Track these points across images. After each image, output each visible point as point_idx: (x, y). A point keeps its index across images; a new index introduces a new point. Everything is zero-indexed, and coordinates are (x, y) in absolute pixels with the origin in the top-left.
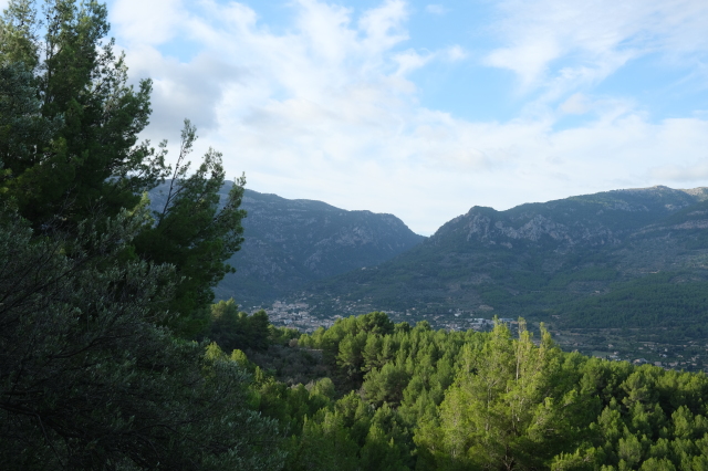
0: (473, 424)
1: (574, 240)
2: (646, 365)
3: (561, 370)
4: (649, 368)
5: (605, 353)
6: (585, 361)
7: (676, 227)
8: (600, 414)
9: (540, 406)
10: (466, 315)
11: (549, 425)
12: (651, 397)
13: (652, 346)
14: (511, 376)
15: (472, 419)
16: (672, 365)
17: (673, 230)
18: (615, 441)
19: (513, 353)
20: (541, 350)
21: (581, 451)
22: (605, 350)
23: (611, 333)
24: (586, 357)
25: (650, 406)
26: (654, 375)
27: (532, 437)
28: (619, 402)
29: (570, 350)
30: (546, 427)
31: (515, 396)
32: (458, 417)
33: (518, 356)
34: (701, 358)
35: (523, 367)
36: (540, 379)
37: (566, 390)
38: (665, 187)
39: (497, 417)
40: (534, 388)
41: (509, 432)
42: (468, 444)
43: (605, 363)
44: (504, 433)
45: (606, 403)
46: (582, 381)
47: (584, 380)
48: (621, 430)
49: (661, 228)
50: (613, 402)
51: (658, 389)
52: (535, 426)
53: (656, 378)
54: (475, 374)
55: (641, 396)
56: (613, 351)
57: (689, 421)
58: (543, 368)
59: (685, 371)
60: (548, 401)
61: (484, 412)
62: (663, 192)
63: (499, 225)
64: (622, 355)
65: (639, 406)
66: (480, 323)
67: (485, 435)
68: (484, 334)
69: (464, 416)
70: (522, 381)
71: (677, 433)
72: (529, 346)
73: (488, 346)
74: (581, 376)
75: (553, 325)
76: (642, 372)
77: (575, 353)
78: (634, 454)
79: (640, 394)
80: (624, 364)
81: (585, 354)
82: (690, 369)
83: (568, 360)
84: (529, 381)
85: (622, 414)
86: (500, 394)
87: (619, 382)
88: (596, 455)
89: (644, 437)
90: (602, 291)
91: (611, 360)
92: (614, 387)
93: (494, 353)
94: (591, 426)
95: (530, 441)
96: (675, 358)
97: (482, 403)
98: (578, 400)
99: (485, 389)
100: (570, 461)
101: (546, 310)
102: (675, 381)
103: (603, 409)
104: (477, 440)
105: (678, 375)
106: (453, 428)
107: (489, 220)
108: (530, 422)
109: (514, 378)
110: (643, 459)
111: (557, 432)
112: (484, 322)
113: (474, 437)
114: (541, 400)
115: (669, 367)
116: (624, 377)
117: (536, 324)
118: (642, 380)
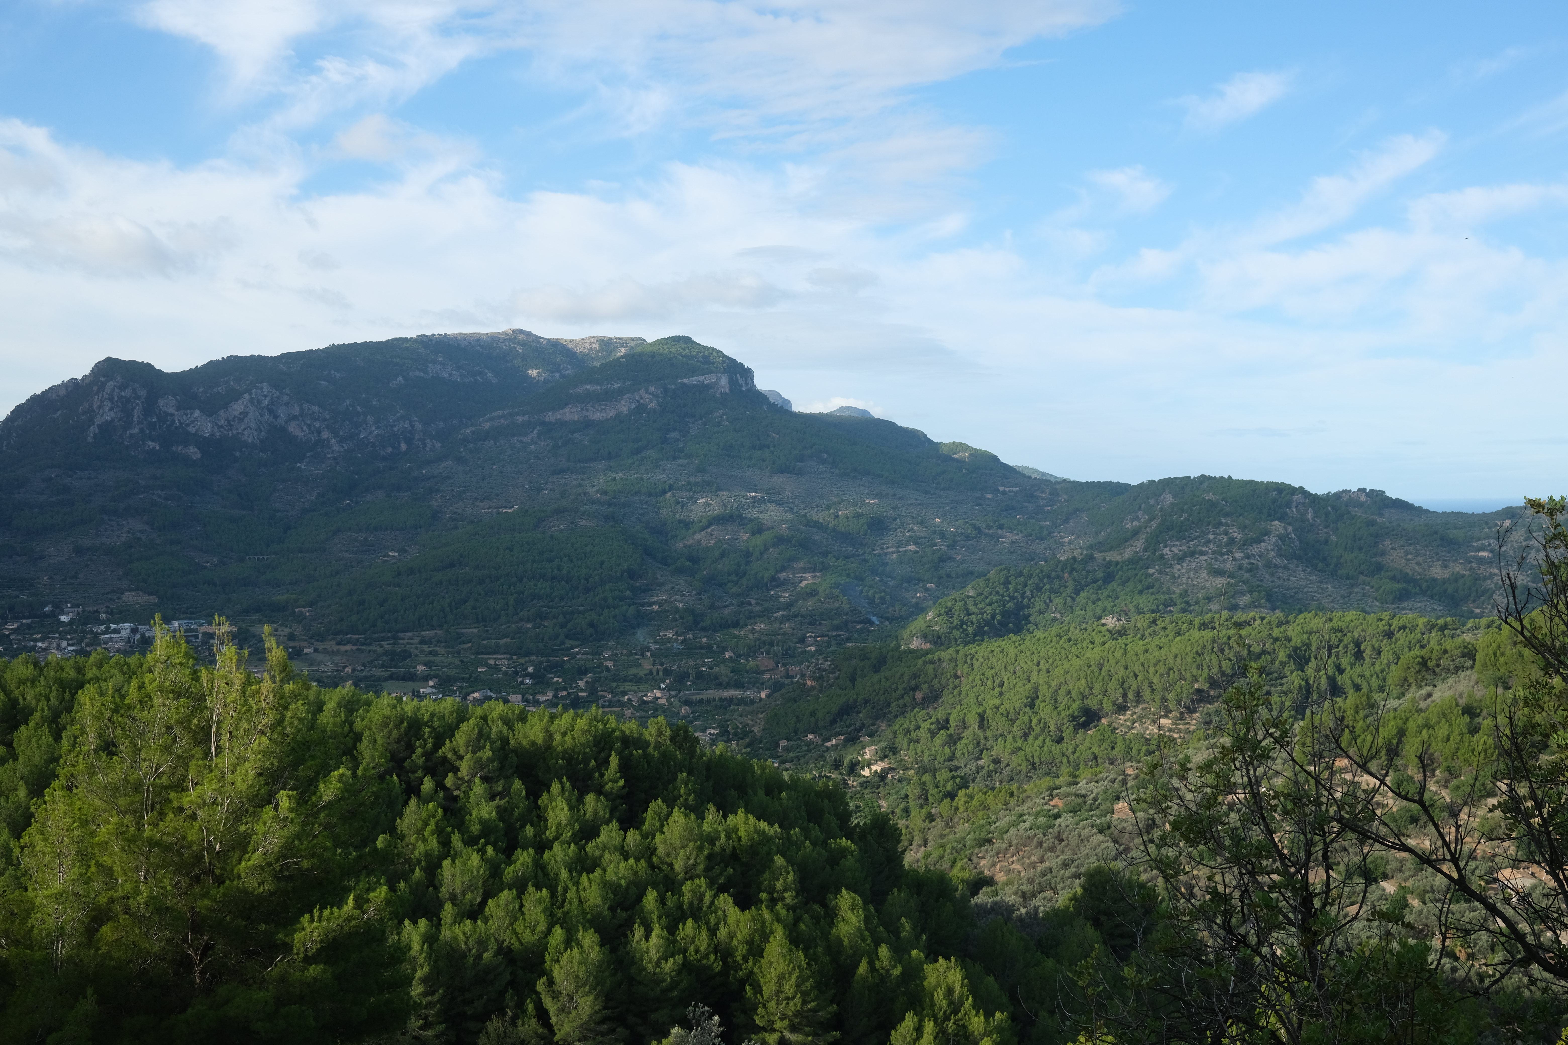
0: (108, 872)
1: (340, 442)
2: (492, 703)
3: (312, 727)
4: (497, 709)
5: (410, 685)
6: (368, 703)
7: (550, 417)
8: (401, 815)
9: (268, 812)
10: (88, 618)
11: (288, 850)
12: (501, 769)
13: (503, 662)
14: (198, 751)
15: (107, 860)
16: (542, 698)
17: (543, 423)
18: (433, 867)
19: (202, 698)
20: (267, 686)
21: (356, 899)
22: (411, 677)
23: (422, 642)
24: (371, 695)
25: (499, 787)
26: (508, 723)
27: (250, 882)
28: (440, 785)
29: (334, 682)
30: (282, 856)
31: (208, 797)
32: (67, 861)
33: (214, 705)
34: (595, 680)
35: (226, 727)
36: (266, 753)
37: (325, 771)
38: (529, 334)
39: (167, 848)
40: (251, 773)
41: (197, 879)
42: (94, 920)
43: (409, 706)
44: (185, 882)
45: (412, 789)
46: (361, 747)
47: (364, 746)
48: (445, 843)
49: (520, 419)
50: (428, 785)
51: (514, 751)
52: (256, 858)
53: (511, 728)
54: (111, 754)
55: (482, 768)
56: (426, 678)
57: (571, 808)
58: (273, 727)
59: (566, 708)
60: (285, 800)
61: (135, 839)
62: (523, 344)
63: (167, 405)
64: (445, 686)
65: (479, 788)
66: (125, 633)
67: (137, 892)
68: (133, 660)
69: (84, 856)
70: (226, 761)
71: (550, 834)
72: (238, 679)
73: (141, 687)
74: (358, 737)
75: (298, 630)
76: (484, 718)
77: (346, 689)
78: (470, 888)
79: (479, 765)
80: (449, 703)
81: (367, 689)
82: (576, 703)
83: (330, 706)
84: (241, 760)
85: (445, 811)
86: (173, 795)
87: (438, 745)
88: (388, 902)
89: (490, 850)
90: (402, 551)
91: (421, 697)
92: (428, 755)
93: (157, 701)
94: (381, 842)
95: (245, 891)
96: (548, 684)
97: (128, 819)
98: (349, 791)
99: (137, 788)
100: (333, 924)
101: (280, 598)
102: (546, 730)
103: (406, 803)
104: (118, 907)
105: (552, 718)
106: (57, 887)
107: (143, 393)
108: (245, 851)
109: (207, 754)
110: (487, 895)
111: (305, 864)
112: (134, 631)
113: (112, 900)
114: (270, 799)
115: (537, 703)
116: (450, 731)
117: (255, 629)
118: (482, 735)
